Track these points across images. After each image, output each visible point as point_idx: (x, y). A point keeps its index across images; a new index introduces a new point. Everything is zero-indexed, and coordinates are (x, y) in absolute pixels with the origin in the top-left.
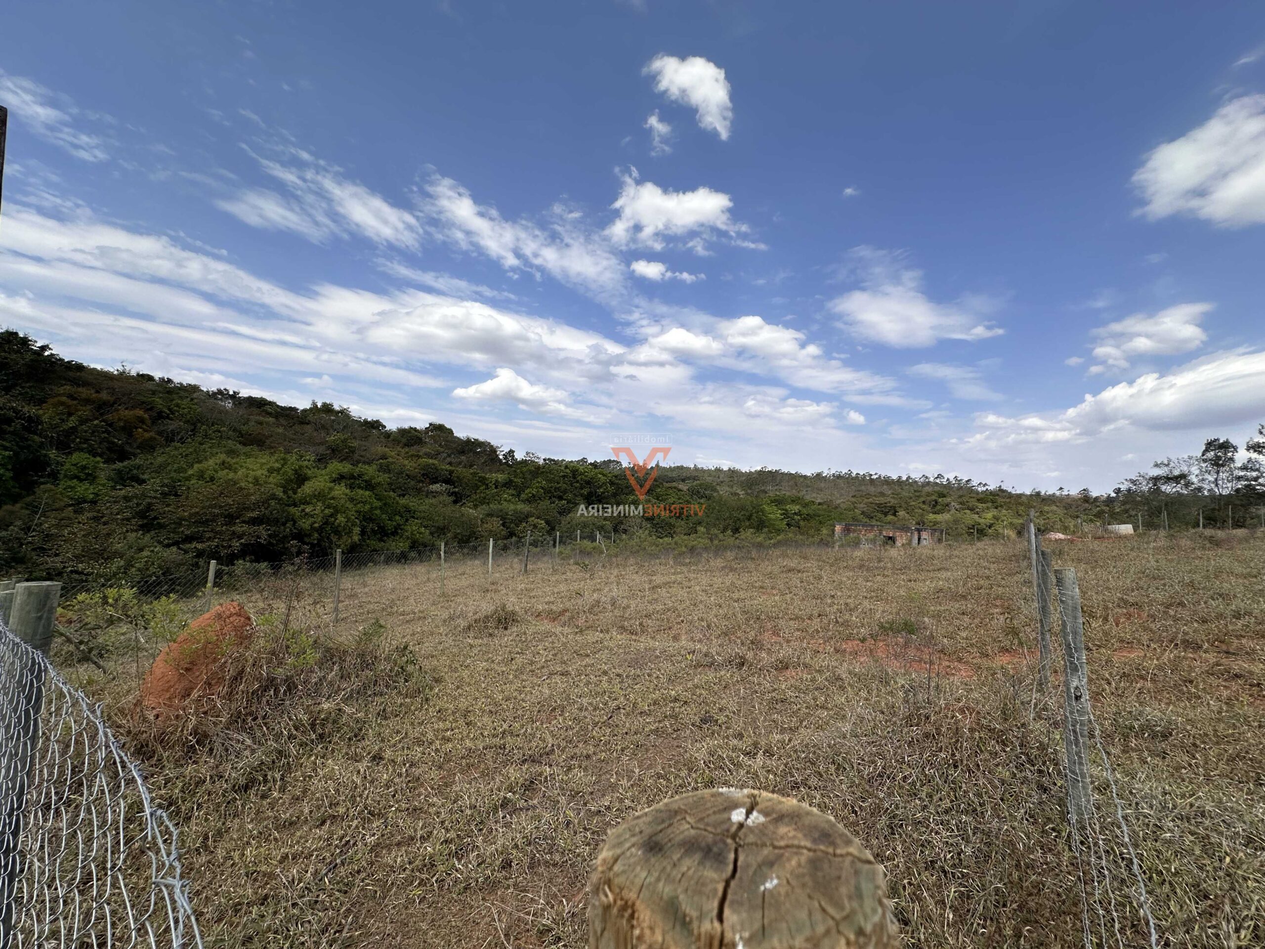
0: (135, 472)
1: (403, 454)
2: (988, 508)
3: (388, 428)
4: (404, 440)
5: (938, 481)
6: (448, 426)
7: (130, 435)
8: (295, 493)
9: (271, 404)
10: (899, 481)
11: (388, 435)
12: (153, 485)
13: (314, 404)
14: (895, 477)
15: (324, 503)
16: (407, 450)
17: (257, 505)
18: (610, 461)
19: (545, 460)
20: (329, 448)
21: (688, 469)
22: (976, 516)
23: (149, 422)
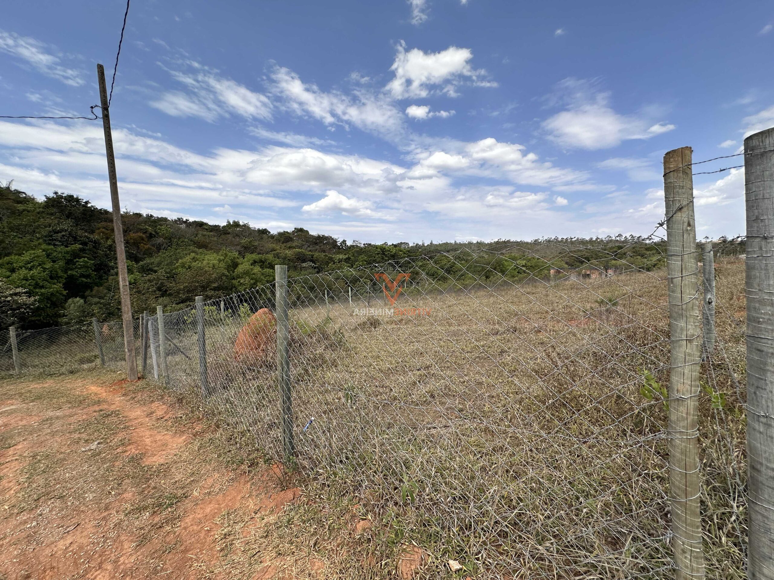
0: (150, 266)
1: (283, 247)
2: (653, 254)
3: (272, 233)
4: (283, 239)
5: (618, 239)
6: (305, 229)
7: (138, 247)
8: (234, 272)
9: (206, 224)
10: (591, 241)
11: (273, 237)
12: (161, 273)
13: (228, 222)
14: (588, 238)
15: (249, 277)
16: (285, 244)
17: (216, 280)
18: (401, 243)
19: (364, 244)
20: (243, 247)
21: (451, 244)
22: (646, 260)
23: (146, 240)
